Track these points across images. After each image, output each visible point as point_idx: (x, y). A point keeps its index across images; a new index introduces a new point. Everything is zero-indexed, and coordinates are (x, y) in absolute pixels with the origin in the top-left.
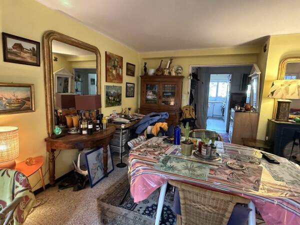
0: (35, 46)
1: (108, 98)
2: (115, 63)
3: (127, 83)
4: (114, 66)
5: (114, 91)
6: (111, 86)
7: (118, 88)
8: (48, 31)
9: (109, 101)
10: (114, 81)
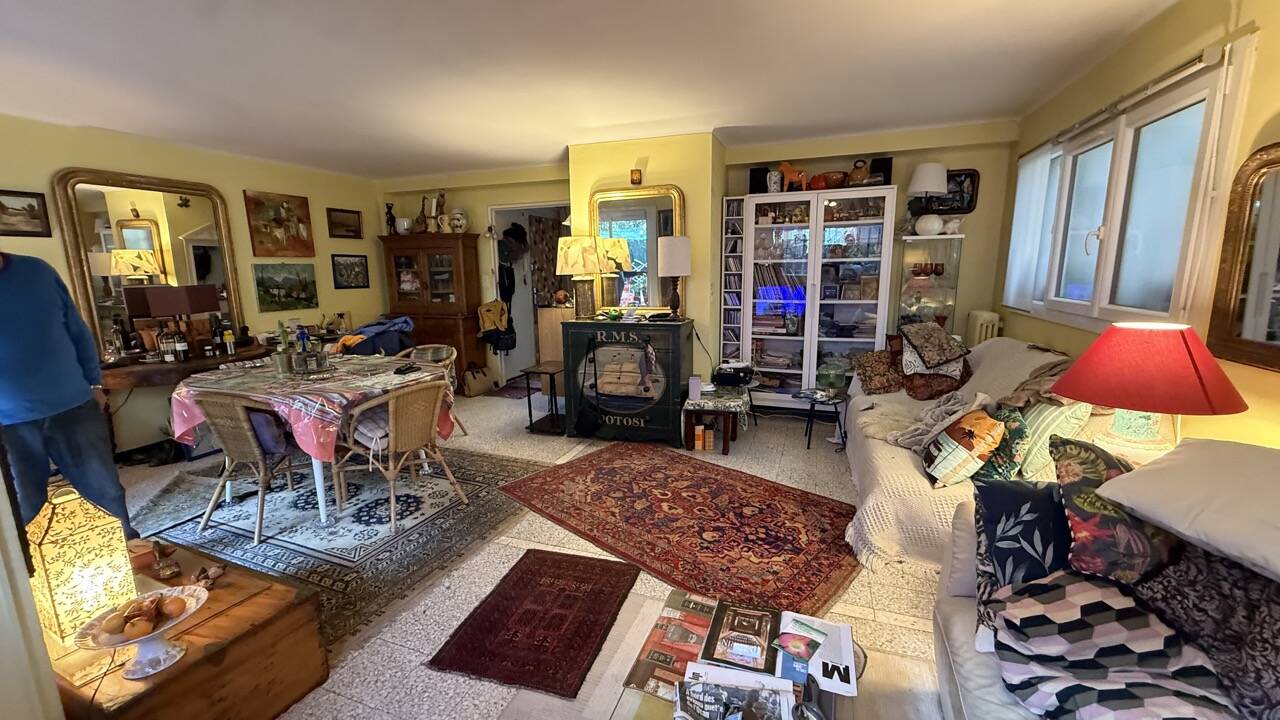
0: (34, 202)
1: (267, 291)
2: (277, 212)
3: (333, 256)
4: (274, 220)
5: (283, 275)
6: (273, 266)
7: (299, 269)
8: (63, 170)
9: (269, 299)
10: (279, 253)
